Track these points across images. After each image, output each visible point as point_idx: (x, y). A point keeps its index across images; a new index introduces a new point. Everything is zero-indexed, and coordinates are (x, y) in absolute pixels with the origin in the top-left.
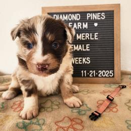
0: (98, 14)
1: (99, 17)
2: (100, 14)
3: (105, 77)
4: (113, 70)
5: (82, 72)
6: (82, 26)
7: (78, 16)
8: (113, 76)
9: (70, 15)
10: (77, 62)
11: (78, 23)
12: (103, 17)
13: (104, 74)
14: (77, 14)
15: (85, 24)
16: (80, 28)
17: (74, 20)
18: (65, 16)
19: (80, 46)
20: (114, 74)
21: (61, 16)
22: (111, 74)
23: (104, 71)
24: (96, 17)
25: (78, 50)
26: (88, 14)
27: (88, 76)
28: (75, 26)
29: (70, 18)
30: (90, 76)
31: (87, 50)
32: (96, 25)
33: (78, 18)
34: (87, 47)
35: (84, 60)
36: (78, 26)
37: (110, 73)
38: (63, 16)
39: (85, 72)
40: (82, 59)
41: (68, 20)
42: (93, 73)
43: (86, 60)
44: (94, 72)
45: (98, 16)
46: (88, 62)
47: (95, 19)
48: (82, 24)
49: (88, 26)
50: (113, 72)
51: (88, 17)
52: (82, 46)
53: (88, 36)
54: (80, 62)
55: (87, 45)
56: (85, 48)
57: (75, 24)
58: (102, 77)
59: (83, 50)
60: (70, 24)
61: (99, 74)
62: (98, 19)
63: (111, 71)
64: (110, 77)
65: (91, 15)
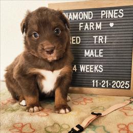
0: (115, 10)
2: (117, 10)
3: (120, 88)
4: (130, 80)
5: (93, 81)
6: (95, 27)
7: (90, 13)
8: (129, 88)
9: (81, 12)
10: (88, 70)
11: (91, 23)
12: (121, 15)
13: (118, 84)
15: (99, 24)
16: (92, 29)
17: (86, 19)
18: (75, 14)
19: (92, 50)
20: (130, 85)
21: (70, 14)
22: (127, 86)
23: (118, 81)
24: (112, 14)
25: (90, 56)
26: (102, 11)
27: (100, 87)
28: (86, 26)
29: (81, 17)
30: (102, 86)
31: (100, 56)
32: (112, 25)
33: (91, 16)
34: (100, 53)
35: (96, 68)
36: (90, 26)
37: (126, 84)
38: (72, 14)
39: (97, 81)
40: (93, 67)
41: (79, 19)
42: (106, 84)
43: (98, 68)
44: (107, 82)
45: (115, 14)
46: (101, 70)
47: (110, 17)
48: (95, 24)
49: (102, 26)
50: (130, 83)
51: (102, 15)
52: (94, 51)
53: (101, 40)
54: (92, 70)
55: (100, 50)
56: (98, 54)
57: (87, 24)
58: (116, 88)
59: (96, 56)
60: (80, 24)
61: (112, 84)
62: (115, 17)
63: (127, 82)
64: (125, 88)
65: (106, 12)
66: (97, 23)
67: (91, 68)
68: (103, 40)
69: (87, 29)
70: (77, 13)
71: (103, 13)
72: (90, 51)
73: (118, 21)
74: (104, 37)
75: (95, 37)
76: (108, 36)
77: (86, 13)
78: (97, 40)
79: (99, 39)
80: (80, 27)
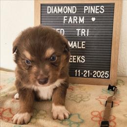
0: (97, 7)
2: (99, 7)
3: (100, 78)
4: (109, 70)
5: (76, 71)
6: (78, 20)
7: (74, 8)
8: (109, 78)
9: (65, 7)
10: (71, 60)
11: (74, 17)
12: (102, 11)
13: (99, 74)
15: (82, 18)
16: (75, 23)
17: (70, 13)
18: (60, 8)
19: (75, 42)
21: (55, 7)
22: (107, 75)
23: (99, 71)
24: (94, 10)
25: (73, 47)
26: (85, 7)
27: (82, 76)
28: (70, 20)
29: (65, 11)
30: (84, 76)
31: (82, 48)
32: (93, 19)
33: (74, 10)
34: (83, 45)
35: (78, 59)
36: (74, 19)
37: (106, 74)
38: (57, 8)
39: (79, 71)
40: (76, 58)
41: (63, 13)
42: (88, 73)
43: (81, 59)
44: (89, 71)
45: (97, 9)
46: (83, 60)
47: (92, 13)
48: (78, 18)
49: (85, 20)
50: (109, 73)
51: (85, 10)
52: (77, 43)
54: (75, 60)
55: (83, 42)
56: (80, 45)
57: (71, 17)
58: (97, 77)
59: (78, 47)
60: (65, 17)
61: (93, 74)
62: (96, 12)
63: (106, 72)
64: (105, 78)
65: (88, 8)
67: (74, 59)
68: (86, 33)
69: (70, 23)
70: (62, 7)
71: (86, 8)
72: (73, 43)
73: (99, 17)
74: (86, 31)
75: (78, 30)
76: (90, 29)
77: (70, 8)
78: (80, 33)
79: (82, 32)
80: (65, 20)
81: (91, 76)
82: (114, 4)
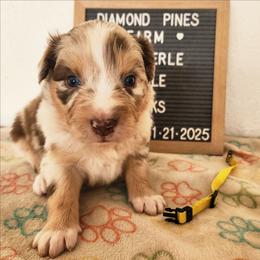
0: (186, 15)
1: (187, 22)
2: (189, 15)
3: (194, 140)
4: (210, 127)
6: (152, 38)
8: (209, 140)
9: (130, 14)
11: (146, 32)
12: (195, 22)
14: (145, 14)
15: (159, 34)
17: (138, 25)
18: (121, 16)
20: (210, 135)
21: (112, 15)
22: (205, 136)
23: (191, 129)
24: (180, 20)
26: (165, 15)
29: (130, 21)
30: (164, 137)
31: (161, 85)
32: (180, 36)
33: (146, 21)
34: (161, 80)
37: (204, 133)
38: (115, 16)
39: (154, 129)
41: (126, 25)
42: (170, 132)
43: (157, 106)
44: (172, 129)
45: (186, 19)
46: (161, 109)
47: (178, 25)
48: (153, 34)
49: (165, 38)
50: (210, 132)
51: (165, 20)
53: (163, 59)
55: (161, 76)
56: (157, 82)
58: (188, 140)
61: (181, 134)
62: (185, 25)
63: (205, 130)
65: (171, 17)
66: (156, 33)
68: (166, 60)
70: (124, 15)
71: (167, 17)
77: (139, 16)
79: (160, 58)
81: (177, 138)
82: (214, 11)
